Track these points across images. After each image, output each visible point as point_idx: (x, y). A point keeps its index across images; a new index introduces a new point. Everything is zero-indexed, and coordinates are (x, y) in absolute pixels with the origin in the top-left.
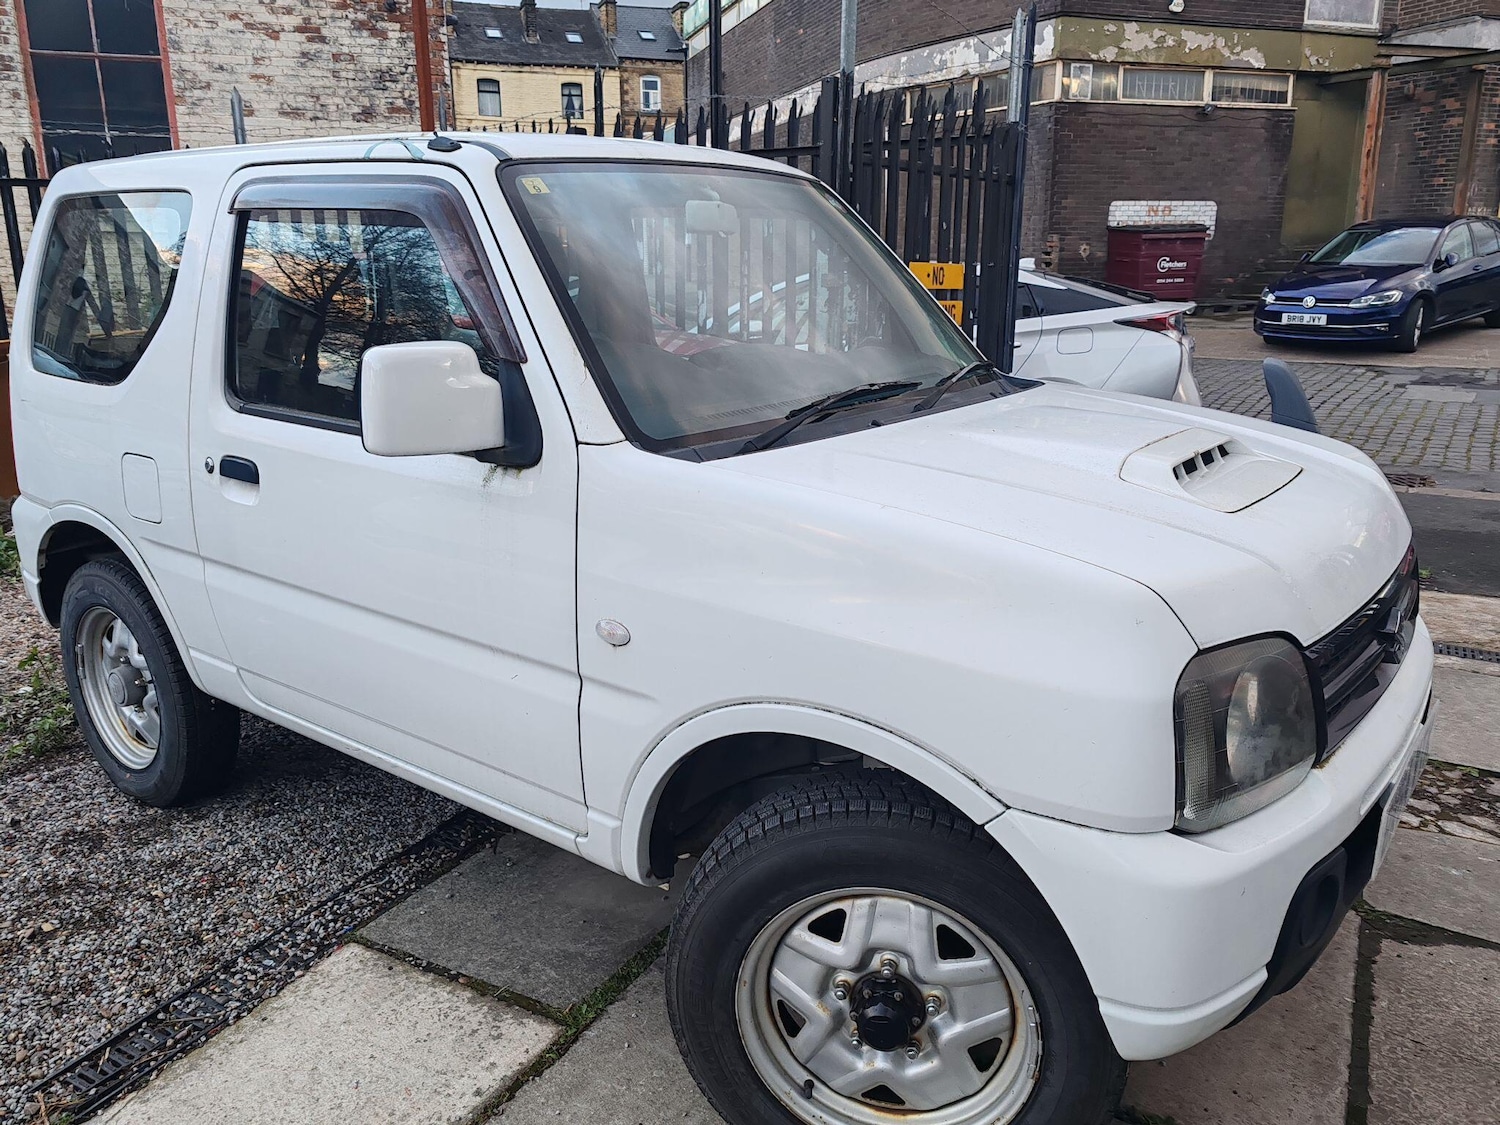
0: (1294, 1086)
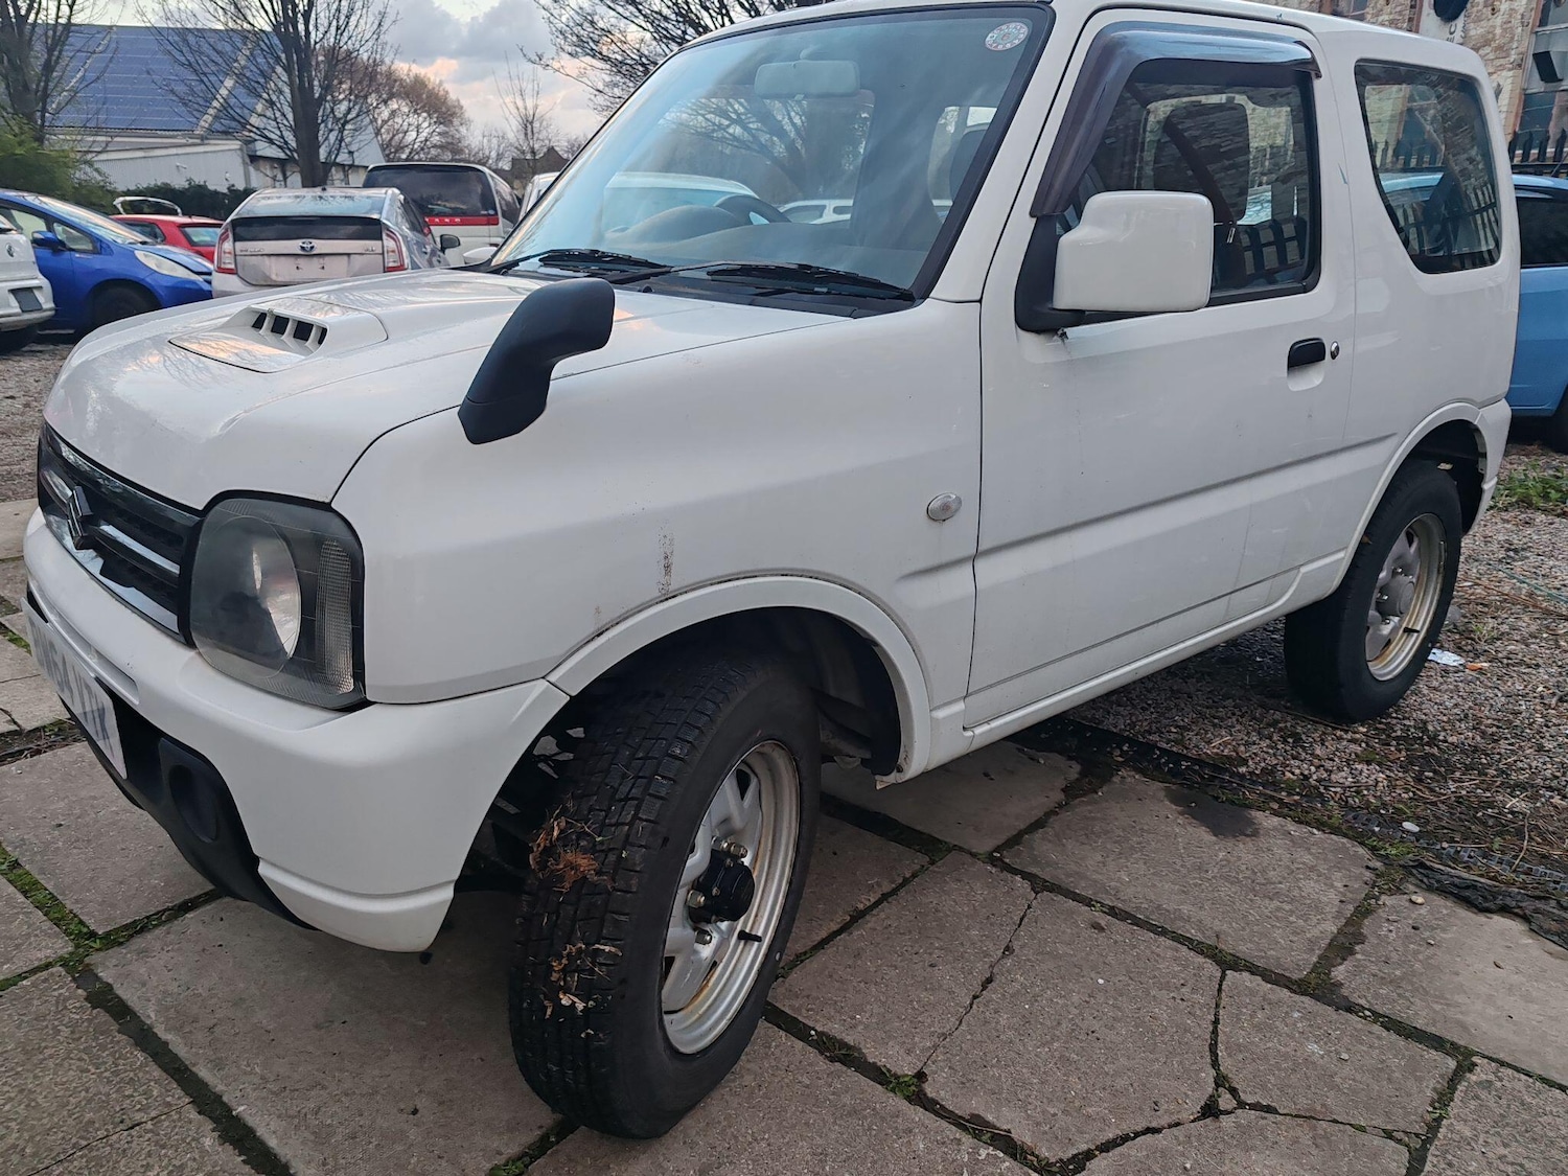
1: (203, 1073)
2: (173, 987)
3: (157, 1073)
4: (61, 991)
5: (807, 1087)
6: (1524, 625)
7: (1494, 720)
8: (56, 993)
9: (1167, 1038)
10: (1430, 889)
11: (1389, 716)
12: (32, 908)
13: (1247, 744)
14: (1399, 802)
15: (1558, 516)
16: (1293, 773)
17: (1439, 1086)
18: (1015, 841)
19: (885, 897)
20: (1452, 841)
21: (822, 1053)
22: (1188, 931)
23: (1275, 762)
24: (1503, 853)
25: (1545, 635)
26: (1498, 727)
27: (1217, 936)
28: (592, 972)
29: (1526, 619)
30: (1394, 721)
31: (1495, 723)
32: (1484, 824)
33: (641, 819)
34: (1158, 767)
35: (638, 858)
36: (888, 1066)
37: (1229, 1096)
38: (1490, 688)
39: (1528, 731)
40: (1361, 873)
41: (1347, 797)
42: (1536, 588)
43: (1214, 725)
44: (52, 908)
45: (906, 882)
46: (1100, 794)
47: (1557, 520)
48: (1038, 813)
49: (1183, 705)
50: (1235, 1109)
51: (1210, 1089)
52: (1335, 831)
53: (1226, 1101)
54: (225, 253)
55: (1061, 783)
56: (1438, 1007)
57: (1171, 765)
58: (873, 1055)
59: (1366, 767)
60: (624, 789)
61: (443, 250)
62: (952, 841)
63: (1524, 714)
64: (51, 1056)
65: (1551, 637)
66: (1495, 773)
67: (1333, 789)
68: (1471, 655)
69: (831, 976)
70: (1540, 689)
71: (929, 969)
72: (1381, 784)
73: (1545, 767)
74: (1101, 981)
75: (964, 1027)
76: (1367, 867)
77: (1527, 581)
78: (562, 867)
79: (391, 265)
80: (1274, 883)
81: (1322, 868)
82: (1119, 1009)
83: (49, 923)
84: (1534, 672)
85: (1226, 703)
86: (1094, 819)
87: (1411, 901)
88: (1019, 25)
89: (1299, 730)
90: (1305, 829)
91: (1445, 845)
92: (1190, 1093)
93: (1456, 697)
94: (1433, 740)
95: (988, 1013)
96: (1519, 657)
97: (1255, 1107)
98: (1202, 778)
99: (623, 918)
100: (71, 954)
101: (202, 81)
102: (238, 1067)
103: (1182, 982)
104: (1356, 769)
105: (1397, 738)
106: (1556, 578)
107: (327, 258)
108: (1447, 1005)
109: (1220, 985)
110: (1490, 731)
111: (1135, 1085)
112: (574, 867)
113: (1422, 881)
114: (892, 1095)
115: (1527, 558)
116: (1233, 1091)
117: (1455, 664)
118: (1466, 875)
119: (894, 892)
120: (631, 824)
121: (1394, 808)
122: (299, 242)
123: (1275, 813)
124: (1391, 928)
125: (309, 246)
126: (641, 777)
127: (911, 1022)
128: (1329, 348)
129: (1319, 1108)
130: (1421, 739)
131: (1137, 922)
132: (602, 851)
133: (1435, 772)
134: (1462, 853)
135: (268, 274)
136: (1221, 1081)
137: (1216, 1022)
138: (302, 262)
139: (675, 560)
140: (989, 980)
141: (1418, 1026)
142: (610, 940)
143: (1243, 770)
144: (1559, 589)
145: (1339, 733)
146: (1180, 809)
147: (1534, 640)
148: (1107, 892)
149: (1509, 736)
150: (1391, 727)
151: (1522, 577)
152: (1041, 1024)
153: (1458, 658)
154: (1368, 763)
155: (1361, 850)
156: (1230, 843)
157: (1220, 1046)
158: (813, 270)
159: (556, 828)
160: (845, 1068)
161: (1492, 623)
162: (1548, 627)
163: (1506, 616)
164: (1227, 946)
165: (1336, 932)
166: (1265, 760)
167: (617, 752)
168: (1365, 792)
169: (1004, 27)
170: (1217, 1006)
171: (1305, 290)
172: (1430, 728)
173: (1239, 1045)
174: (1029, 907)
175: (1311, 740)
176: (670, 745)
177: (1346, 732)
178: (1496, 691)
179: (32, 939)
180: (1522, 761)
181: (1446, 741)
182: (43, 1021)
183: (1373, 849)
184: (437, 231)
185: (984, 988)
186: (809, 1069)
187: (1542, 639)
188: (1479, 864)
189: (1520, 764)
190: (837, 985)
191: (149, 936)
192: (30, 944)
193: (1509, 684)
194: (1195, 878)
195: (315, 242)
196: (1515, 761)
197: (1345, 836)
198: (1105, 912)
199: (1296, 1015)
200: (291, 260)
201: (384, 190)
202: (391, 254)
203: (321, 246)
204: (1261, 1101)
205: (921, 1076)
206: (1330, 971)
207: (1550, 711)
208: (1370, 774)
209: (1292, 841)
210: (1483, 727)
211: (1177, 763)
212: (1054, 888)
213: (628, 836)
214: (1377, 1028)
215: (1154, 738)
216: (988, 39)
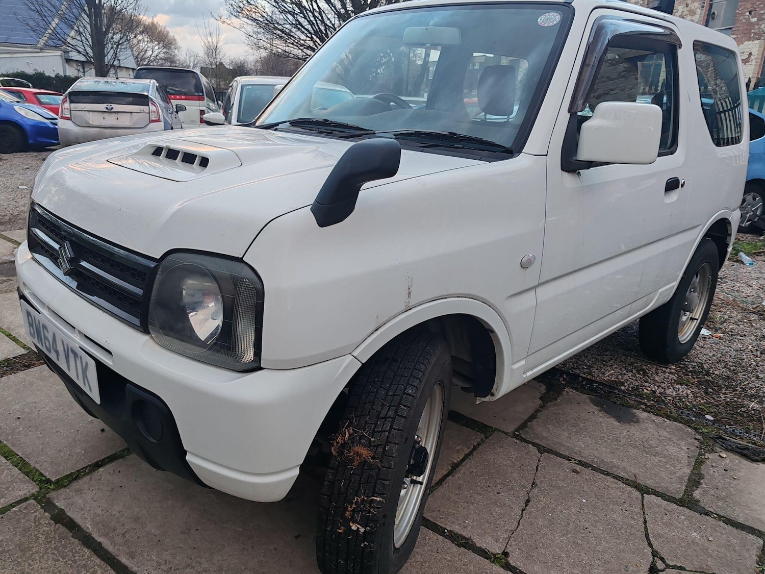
0: (107, 511)
1: (124, 560)
2: (99, 511)
3: (98, 561)
4: (35, 514)
5: (449, 561)
6: (735, 315)
7: (733, 363)
8: (33, 515)
9: (623, 531)
10: (727, 450)
11: (684, 360)
12: (11, 466)
13: (621, 374)
14: (700, 405)
15: (735, 262)
16: (647, 390)
17: (758, 554)
18: (523, 426)
19: (467, 456)
20: (730, 425)
21: (453, 542)
22: (620, 473)
23: (637, 384)
24: (754, 430)
25: (745, 321)
26: (736, 366)
27: (635, 476)
28: (369, 512)
29: (735, 312)
30: (687, 363)
31: (733, 364)
32: (742, 416)
33: (395, 429)
34: (583, 386)
35: (394, 451)
36: (487, 548)
37: (660, 562)
38: (727, 346)
39: (749, 368)
40: (693, 442)
41: (676, 402)
42: (735, 297)
43: (604, 365)
44: (23, 465)
45: (475, 448)
46: (559, 400)
47: (735, 264)
48: (531, 411)
49: (587, 354)
50: (665, 568)
51: (651, 559)
52: (675, 420)
53: (660, 565)
54: (65, 109)
55: (539, 395)
56: (747, 512)
57: (589, 386)
58: (479, 542)
59: (680, 387)
60: (384, 412)
61: (177, 112)
62: (494, 426)
63: (746, 360)
64: (36, 552)
65: (748, 322)
66: (741, 390)
67: (668, 398)
68: (714, 330)
69: (449, 500)
70: (750, 347)
71: (497, 495)
72: (690, 396)
73: (762, 387)
74: (584, 501)
75: (521, 527)
76: (695, 439)
77: (730, 293)
78: (352, 454)
79: (153, 119)
80: (654, 448)
81: (674, 439)
82: (596, 515)
83: (22, 474)
84: (744, 339)
85: (607, 353)
86: (559, 414)
87: (720, 456)
88: (555, 14)
89: (644, 367)
90: (660, 419)
91: (727, 427)
92: (642, 561)
93: (712, 351)
94: (708, 374)
95: (531, 519)
96: (736, 331)
97: (674, 567)
98: (605, 392)
99: (387, 482)
100: (38, 492)
101: (44, 20)
102: (143, 557)
103: (624, 501)
104: (676, 388)
105: (691, 372)
106: (743, 292)
107: (119, 114)
108: (751, 510)
109: (642, 502)
110: (732, 368)
111: (614, 557)
112: (358, 454)
113: (722, 445)
114: (493, 564)
115: (727, 282)
116: (662, 559)
117: (707, 334)
118: (741, 442)
119: (471, 453)
120: (390, 431)
121: (699, 408)
122: (105, 105)
123: (644, 410)
124: (715, 470)
125: (110, 107)
126: (392, 406)
127: (494, 524)
128: (681, 182)
129: (705, 567)
130: (702, 372)
131: (594, 469)
132: (374, 446)
133: (712, 389)
134: (736, 431)
135: (88, 121)
136: (655, 554)
137: (645, 522)
138: (106, 115)
139: (412, 290)
140: (528, 501)
141: (740, 522)
142: (380, 495)
143: (623, 388)
144: (746, 298)
145: (664, 369)
146: (599, 408)
147: (740, 323)
148: (576, 453)
149: (742, 371)
150: (686, 366)
151: (727, 292)
152: (559, 524)
153: (708, 331)
154: (681, 384)
155: (690, 430)
156: (628, 426)
157: (651, 536)
158: (457, 136)
159: (347, 433)
160: (466, 550)
161: (719, 314)
162: (746, 317)
163: (724, 311)
164: (641, 481)
165: (690, 473)
166: (632, 383)
167: (377, 392)
168: (684, 400)
169: (547, 14)
170: (644, 513)
171: (672, 153)
172: (705, 367)
173: (659, 534)
174: (539, 461)
175: (651, 372)
176: (405, 388)
177: (666, 368)
178: (730, 348)
179: (14, 484)
180: (751, 384)
181: (714, 374)
182: (29, 531)
183: (696, 429)
184: (174, 102)
185: (526, 505)
186: (448, 551)
187: (744, 322)
188: (745, 437)
189: (750, 385)
190: (453, 505)
191: (81, 482)
192: (14, 487)
193: (735, 345)
194: (615, 445)
195: (113, 106)
196: (748, 384)
197: (680, 422)
198: (577, 464)
199: (683, 517)
200: (101, 114)
201: (148, 80)
202: (153, 113)
203: (117, 107)
204: (677, 564)
205: (506, 554)
206: (692, 494)
207: (757, 358)
208: (683, 390)
209: (656, 425)
210: (729, 367)
211: (591, 385)
212: (550, 451)
213: (388, 437)
214: (721, 523)
215: (577, 371)
216: (539, 20)
